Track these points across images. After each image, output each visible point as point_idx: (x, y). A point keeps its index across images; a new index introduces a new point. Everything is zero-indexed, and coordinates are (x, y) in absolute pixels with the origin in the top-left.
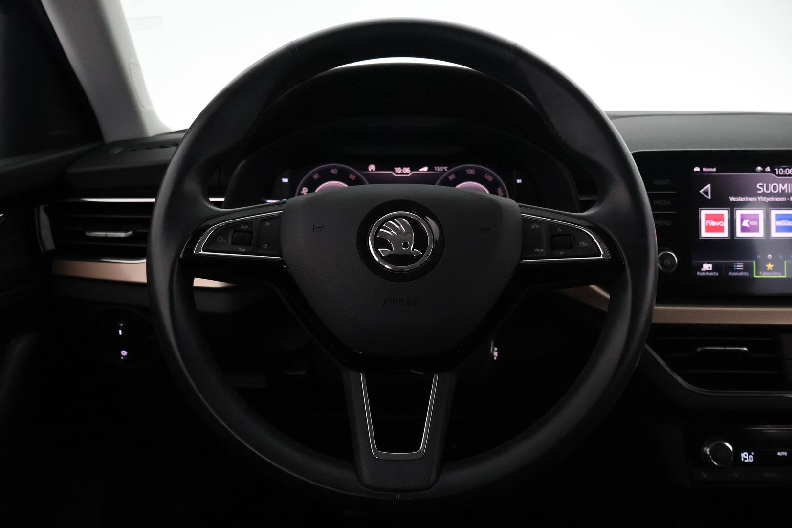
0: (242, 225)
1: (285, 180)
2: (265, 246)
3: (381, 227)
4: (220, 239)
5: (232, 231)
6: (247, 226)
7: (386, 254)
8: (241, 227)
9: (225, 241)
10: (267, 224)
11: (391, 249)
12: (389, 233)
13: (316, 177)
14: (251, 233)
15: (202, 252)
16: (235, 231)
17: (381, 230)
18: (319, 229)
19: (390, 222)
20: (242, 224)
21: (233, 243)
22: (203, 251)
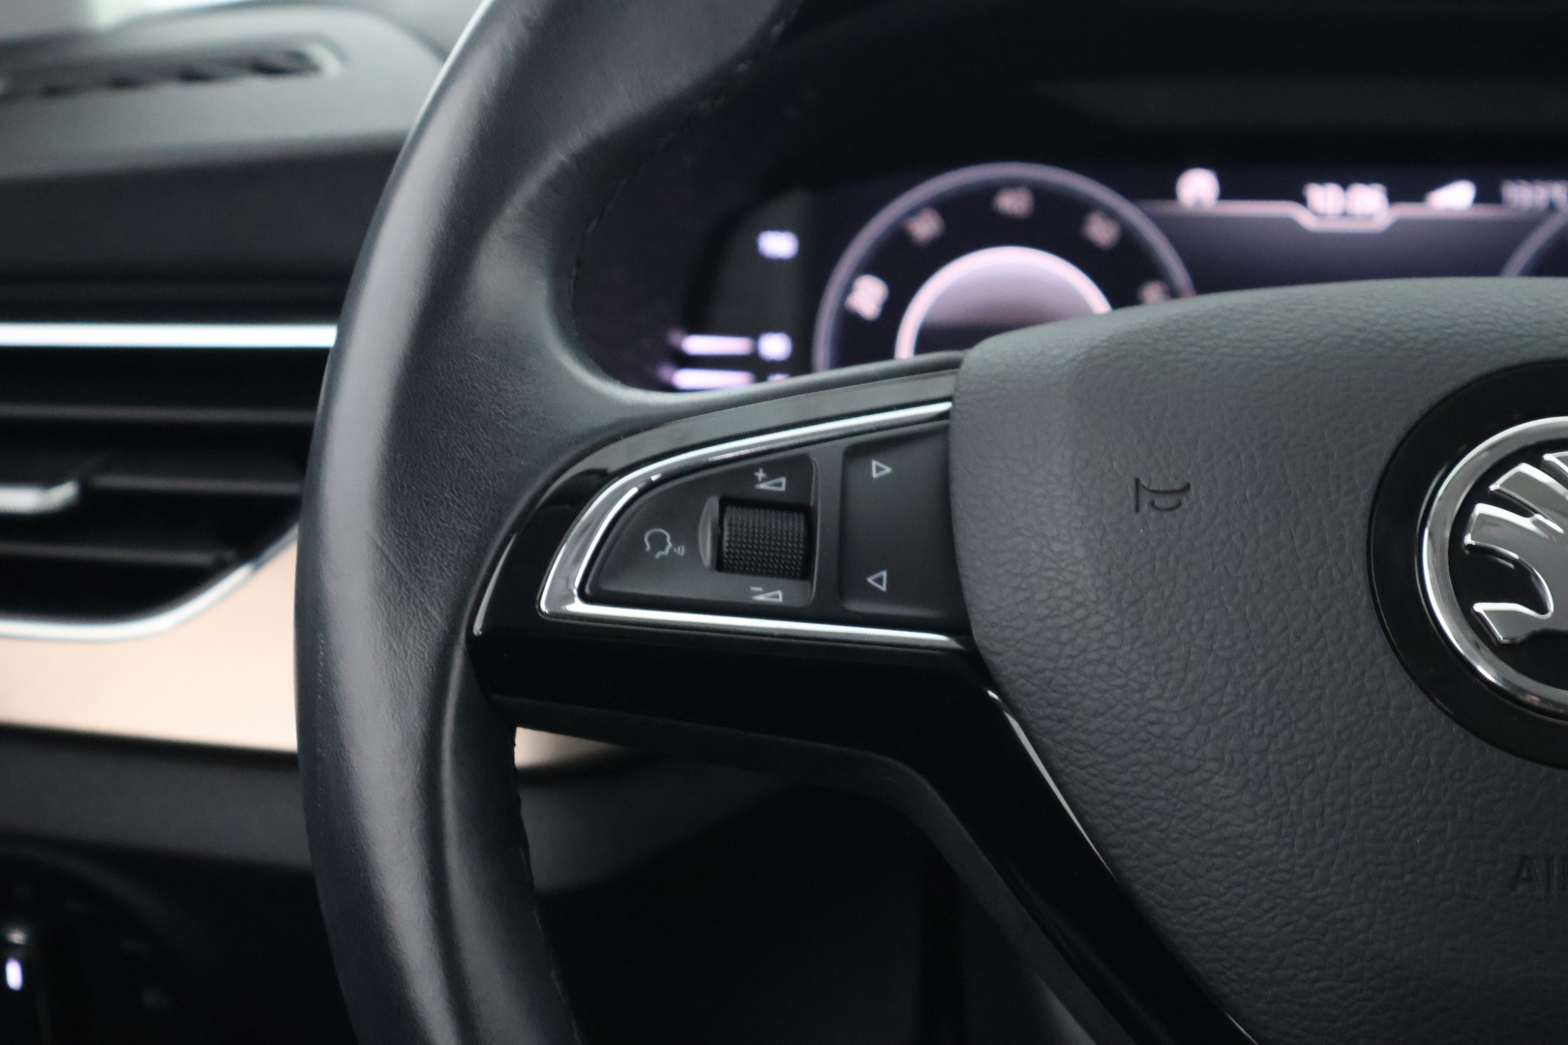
0: (760, 475)
1: (778, 244)
2: (879, 580)
3: (1480, 492)
4: (658, 542)
5: (712, 505)
6: (783, 480)
7: (1521, 634)
8: (756, 480)
9: (681, 551)
10: (878, 469)
11: (1541, 608)
12: (1525, 522)
13: (925, 227)
14: (807, 512)
15: (578, 607)
16: (725, 503)
17: (1481, 509)
18: (1170, 501)
19: (1525, 468)
20: (756, 468)
21: (720, 564)
22: (585, 598)
